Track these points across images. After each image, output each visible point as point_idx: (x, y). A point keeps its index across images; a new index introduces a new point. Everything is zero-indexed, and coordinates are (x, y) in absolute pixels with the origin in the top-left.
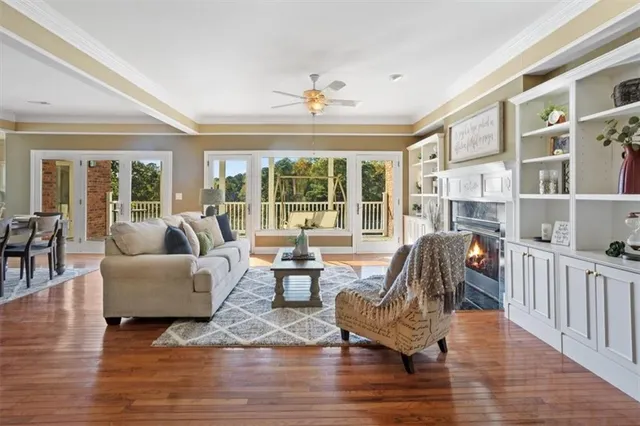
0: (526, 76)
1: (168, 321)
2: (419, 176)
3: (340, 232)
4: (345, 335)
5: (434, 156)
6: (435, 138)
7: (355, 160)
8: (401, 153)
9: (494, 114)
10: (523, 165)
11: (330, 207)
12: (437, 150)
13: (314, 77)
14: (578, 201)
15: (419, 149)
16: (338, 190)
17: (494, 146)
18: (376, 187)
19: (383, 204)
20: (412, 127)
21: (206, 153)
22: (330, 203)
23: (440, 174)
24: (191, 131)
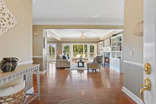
0: (113, 35)
1: (64, 68)
2: (100, 48)
3: (86, 58)
4: (88, 69)
5: (102, 45)
6: (102, 42)
7: (89, 45)
8: (97, 44)
9: (109, 39)
10: (112, 47)
11: (84, 54)
12: (102, 44)
13: (83, 33)
14: (116, 52)
15: (100, 43)
16: (85, 51)
17: (109, 44)
18: (92, 50)
19: (94, 53)
20: (99, 39)
21: (62, 44)
22: (84, 53)
23: (103, 48)
24: (60, 40)
